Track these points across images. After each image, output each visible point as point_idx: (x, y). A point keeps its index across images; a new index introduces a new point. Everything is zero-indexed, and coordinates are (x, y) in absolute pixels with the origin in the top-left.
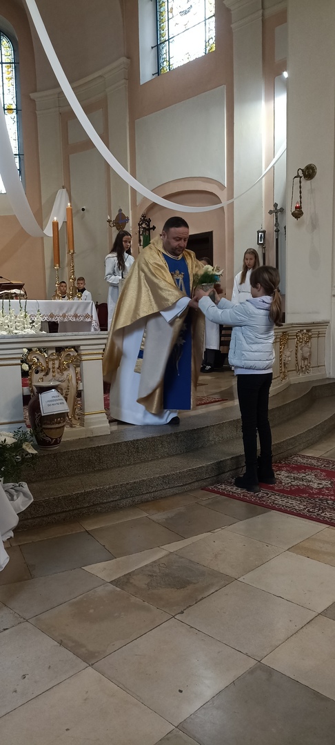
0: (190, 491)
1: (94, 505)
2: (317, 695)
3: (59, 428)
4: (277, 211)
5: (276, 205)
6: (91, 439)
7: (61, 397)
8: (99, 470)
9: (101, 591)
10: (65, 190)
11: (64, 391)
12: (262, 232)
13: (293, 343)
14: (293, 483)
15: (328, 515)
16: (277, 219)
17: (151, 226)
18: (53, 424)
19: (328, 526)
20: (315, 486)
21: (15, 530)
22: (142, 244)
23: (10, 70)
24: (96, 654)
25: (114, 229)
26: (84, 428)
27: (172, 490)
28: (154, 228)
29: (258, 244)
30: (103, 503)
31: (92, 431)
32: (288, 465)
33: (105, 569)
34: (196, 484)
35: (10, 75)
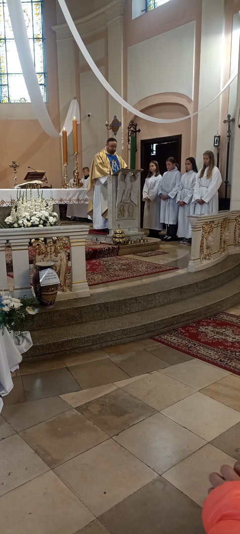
0: (143, 339)
1: (75, 348)
2: (192, 502)
3: (53, 294)
4: (230, 121)
5: (229, 116)
6: (76, 300)
7: (55, 273)
8: (80, 322)
9: (68, 414)
10: (76, 100)
11: (58, 268)
12: (217, 137)
13: (232, 226)
14: (215, 337)
15: (234, 364)
16: (229, 127)
17: (137, 130)
18: (49, 292)
19: (231, 373)
20: (230, 340)
21: (20, 364)
22: (130, 143)
23: (37, 7)
24: (57, 461)
25: (111, 131)
26: (71, 292)
27: (129, 339)
28: (139, 131)
29: (214, 146)
30: (80, 347)
31: (77, 294)
32: (214, 321)
33: (73, 398)
34: (147, 334)
35: (38, 12)
